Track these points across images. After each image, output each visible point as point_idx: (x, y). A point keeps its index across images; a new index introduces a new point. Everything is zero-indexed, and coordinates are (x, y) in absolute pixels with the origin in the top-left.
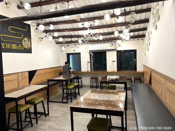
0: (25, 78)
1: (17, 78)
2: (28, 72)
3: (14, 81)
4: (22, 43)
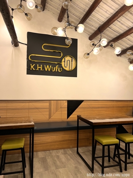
0: (61, 108)
1: (48, 107)
2: (67, 101)
3: (44, 110)
4: (61, 64)
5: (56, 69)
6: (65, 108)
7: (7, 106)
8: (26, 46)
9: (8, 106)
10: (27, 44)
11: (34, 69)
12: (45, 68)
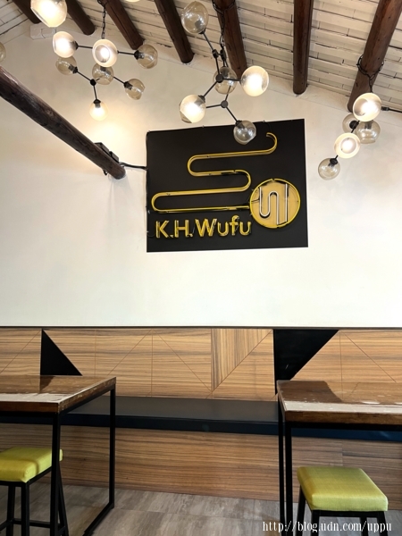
1: (209, 350)
2: (271, 331)
3: (196, 357)
4: (249, 210)
5: (230, 227)
6: (267, 354)
7: (96, 345)
8: (143, 173)
9: (98, 345)
10: (145, 165)
11: (166, 236)
12: (199, 227)
